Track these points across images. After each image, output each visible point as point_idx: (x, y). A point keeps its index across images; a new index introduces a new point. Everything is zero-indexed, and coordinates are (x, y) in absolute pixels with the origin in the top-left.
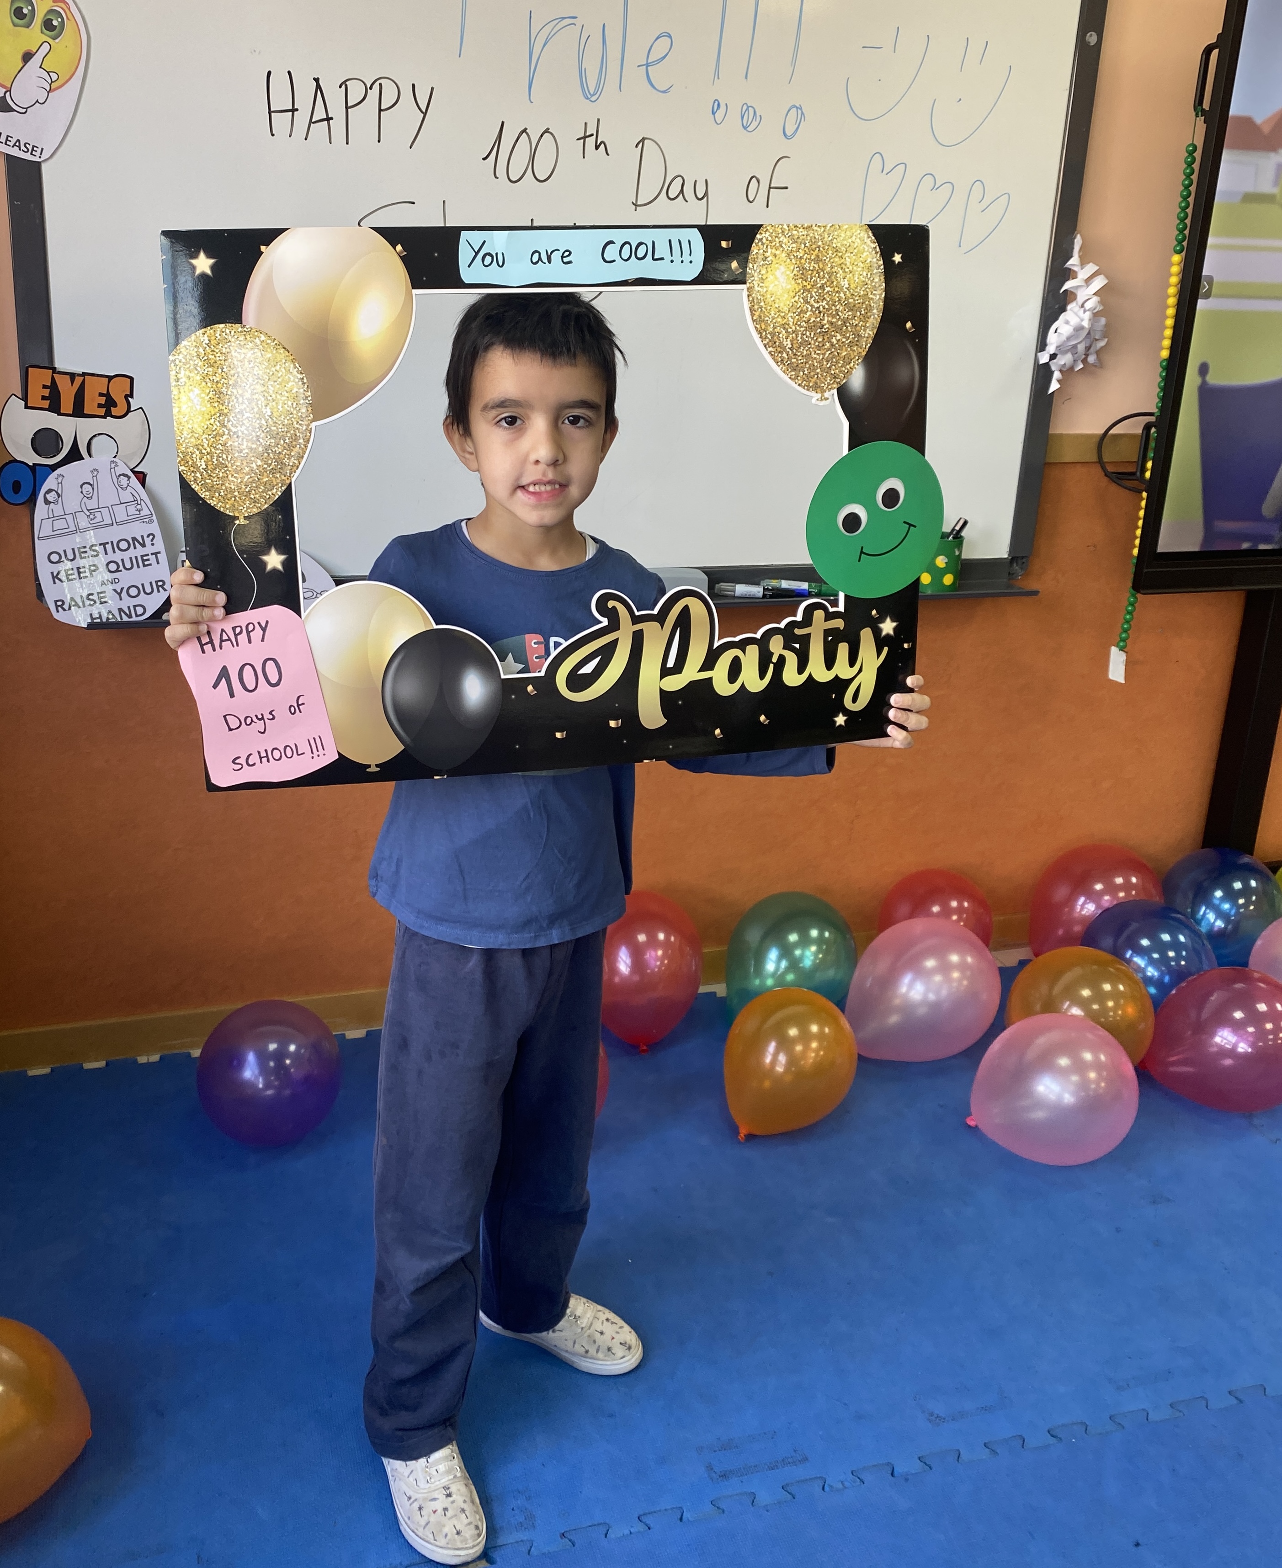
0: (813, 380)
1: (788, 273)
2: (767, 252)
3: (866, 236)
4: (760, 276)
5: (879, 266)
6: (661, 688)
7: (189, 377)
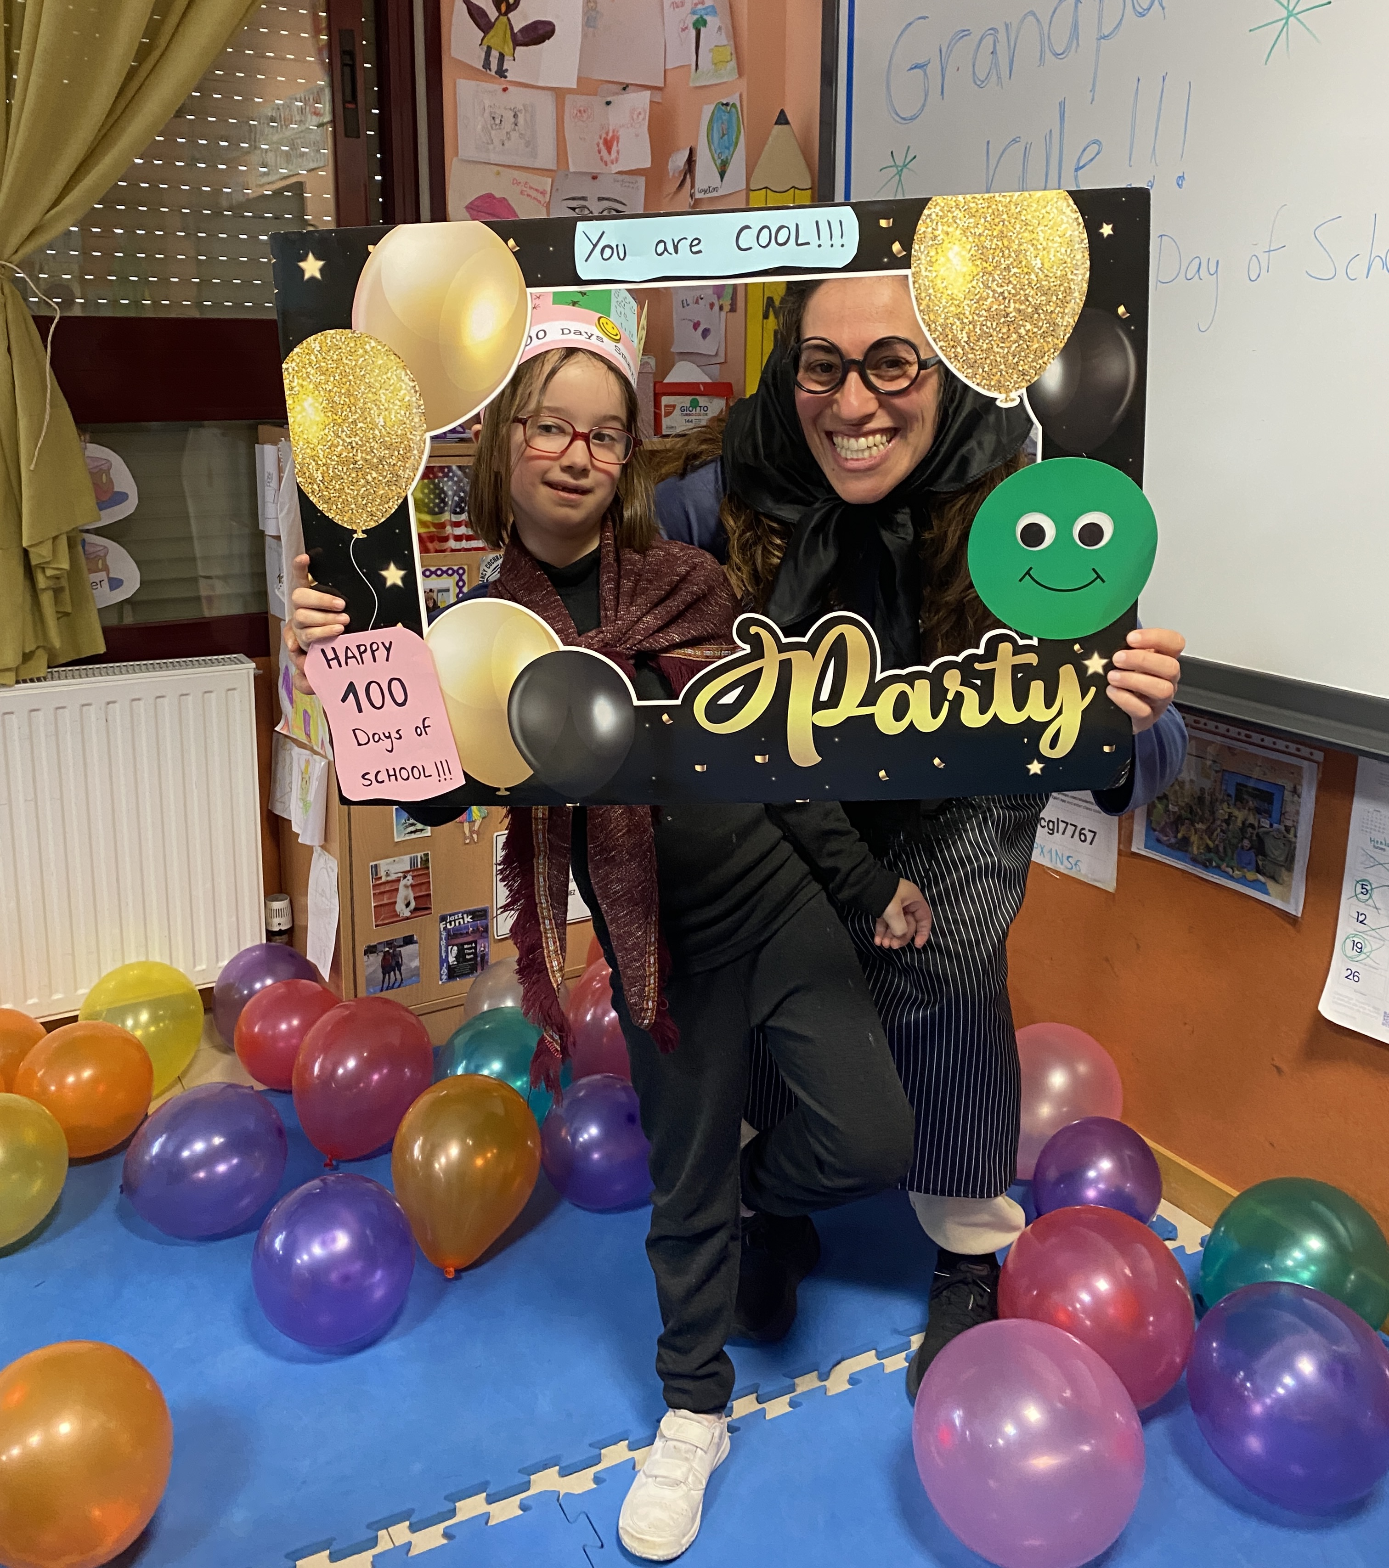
0: (995, 378)
1: (964, 253)
2: (937, 230)
3: (1065, 204)
4: (928, 258)
5: (1082, 240)
6: (813, 723)
7: (302, 386)
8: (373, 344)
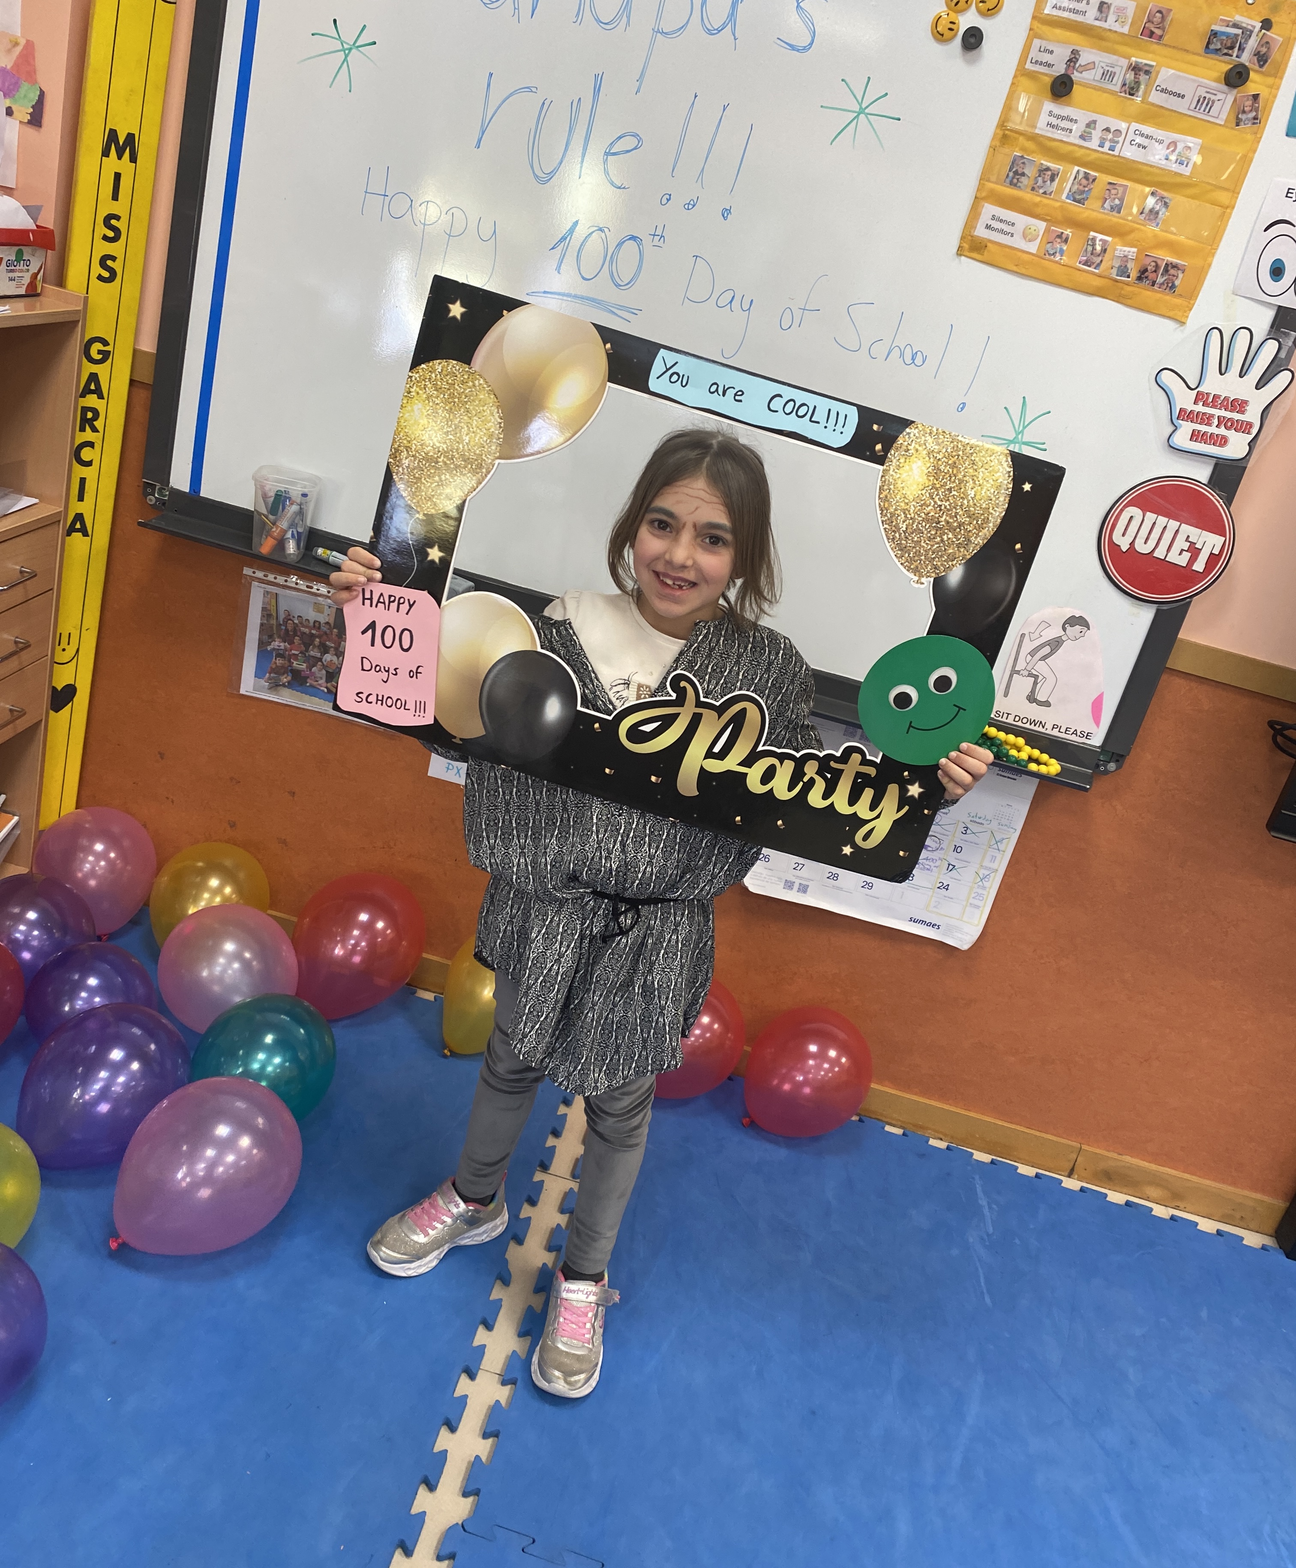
0: (915, 564)
1: (924, 468)
2: (911, 445)
3: (1005, 459)
4: (898, 463)
5: (1008, 489)
6: (702, 766)
7: (418, 393)
8: (482, 381)
